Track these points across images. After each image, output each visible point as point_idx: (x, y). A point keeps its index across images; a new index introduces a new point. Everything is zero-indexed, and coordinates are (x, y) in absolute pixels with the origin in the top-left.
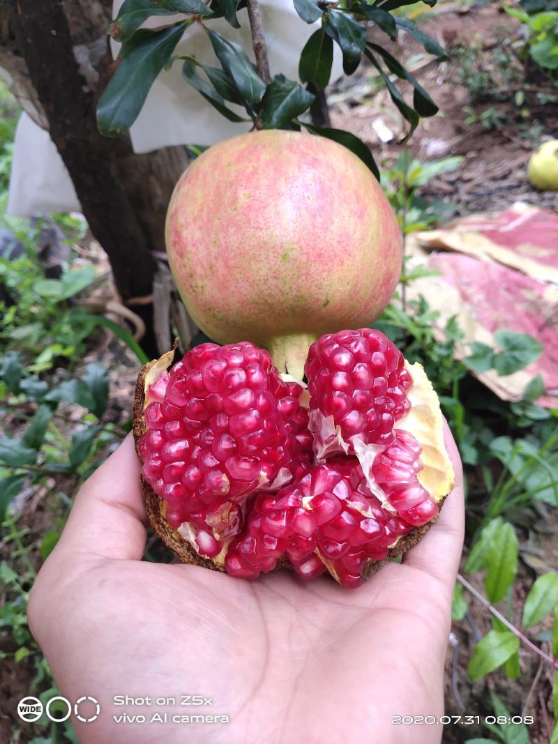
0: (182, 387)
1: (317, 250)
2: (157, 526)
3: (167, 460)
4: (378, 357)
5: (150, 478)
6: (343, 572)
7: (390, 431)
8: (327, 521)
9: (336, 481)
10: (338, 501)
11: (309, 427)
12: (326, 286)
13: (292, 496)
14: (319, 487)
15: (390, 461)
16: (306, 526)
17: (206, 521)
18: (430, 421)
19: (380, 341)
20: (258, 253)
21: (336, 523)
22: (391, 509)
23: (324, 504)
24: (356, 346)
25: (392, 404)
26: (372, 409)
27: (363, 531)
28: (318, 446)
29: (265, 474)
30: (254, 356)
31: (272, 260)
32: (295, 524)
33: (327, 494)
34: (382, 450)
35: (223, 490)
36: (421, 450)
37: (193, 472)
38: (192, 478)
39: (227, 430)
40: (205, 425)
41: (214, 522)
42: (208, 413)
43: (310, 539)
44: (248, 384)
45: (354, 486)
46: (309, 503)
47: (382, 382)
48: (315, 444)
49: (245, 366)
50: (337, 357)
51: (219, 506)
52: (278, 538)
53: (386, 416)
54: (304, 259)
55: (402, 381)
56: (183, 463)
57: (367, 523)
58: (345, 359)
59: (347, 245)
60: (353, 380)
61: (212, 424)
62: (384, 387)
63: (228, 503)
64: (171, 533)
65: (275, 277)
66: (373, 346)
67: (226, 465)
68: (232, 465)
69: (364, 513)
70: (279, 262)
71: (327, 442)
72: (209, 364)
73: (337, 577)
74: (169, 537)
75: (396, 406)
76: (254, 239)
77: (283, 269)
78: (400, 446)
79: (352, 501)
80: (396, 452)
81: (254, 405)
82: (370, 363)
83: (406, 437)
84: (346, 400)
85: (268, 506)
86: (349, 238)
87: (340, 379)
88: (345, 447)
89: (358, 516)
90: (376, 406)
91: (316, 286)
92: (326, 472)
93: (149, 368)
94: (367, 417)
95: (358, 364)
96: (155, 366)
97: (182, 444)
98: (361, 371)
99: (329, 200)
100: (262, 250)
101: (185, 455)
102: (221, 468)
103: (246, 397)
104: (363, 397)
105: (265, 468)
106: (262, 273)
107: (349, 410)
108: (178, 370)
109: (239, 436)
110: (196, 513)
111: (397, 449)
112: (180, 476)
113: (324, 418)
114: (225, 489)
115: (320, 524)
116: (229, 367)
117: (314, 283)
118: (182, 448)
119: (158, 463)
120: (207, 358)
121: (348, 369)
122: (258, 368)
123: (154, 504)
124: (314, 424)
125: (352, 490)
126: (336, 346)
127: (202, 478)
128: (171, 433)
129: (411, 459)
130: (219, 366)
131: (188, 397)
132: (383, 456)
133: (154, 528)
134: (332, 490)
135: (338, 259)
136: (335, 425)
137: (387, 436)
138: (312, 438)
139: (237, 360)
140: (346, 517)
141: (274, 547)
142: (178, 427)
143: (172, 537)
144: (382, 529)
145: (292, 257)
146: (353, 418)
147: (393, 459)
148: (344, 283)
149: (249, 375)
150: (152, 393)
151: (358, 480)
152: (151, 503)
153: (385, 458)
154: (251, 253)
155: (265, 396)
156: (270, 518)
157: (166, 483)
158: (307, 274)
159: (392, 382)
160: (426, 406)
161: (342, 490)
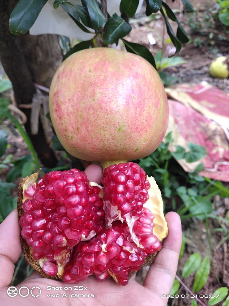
0: (43, 193)
1: (136, 126)
2: (28, 259)
3: (35, 229)
4: (137, 177)
5: (25, 237)
6: (120, 279)
7: (141, 210)
8: (114, 257)
9: (117, 237)
10: (119, 247)
11: (104, 208)
12: (138, 143)
13: (97, 245)
14: (110, 239)
15: (141, 224)
16: (104, 260)
17: (54, 258)
18: (157, 203)
19: (138, 169)
20: (105, 126)
21: (118, 258)
22: (142, 247)
23: (113, 249)
24: (127, 172)
25: (142, 197)
26: (134, 201)
27: (130, 260)
28: (109, 219)
29: (85, 236)
30: (80, 178)
31: (113, 131)
32: (99, 260)
33: (114, 243)
34: (137, 219)
35: (63, 245)
36: (154, 217)
37: (48, 235)
38: (47, 239)
39: (65, 214)
40: (54, 211)
41: (58, 259)
42: (56, 206)
43: (105, 266)
44: (77, 193)
45: (126, 238)
46: (105, 249)
47: (138, 188)
48: (107, 217)
49: (75, 183)
50: (119, 177)
51: (61, 251)
52: (91, 267)
53: (140, 203)
54: (129, 130)
55: (146, 186)
56: (43, 231)
57: (132, 256)
58: (122, 178)
59: (149, 122)
60: (126, 188)
61: (58, 211)
62: (139, 190)
63: (65, 250)
64: (36, 262)
65: (113, 139)
66: (135, 172)
67: (65, 232)
68: (69, 232)
69: (131, 252)
70: (116, 132)
71: (113, 218)
72: (57, 182)
73: (116, 280)
74: (35, 264)
75: (144, 198)
76: (103, 118)
77: (118, 135)
78: (145, 216)
79: (125, 246)
80: (143, 219)
81: (80, 203)
82: (133, 179)
83: (147, 212)
84: (123, 198)
85: (84, 249)
86: (151, 118)
87: (121, 188)
88: (122, 220)
89: (128, 254)
90: (136, 199)
91: (133, 143)
92: (113, 233)
93: (25, 181)
94: (132, 205)
95: (129, 181)
96: (28, 180)
97: (43, 222)
98: (130, 184)
99: (143, 97)
100: (108, 125)
101: (44, 227)
102: (62, 233)
103: (76, 199)
104: (131, 196)
105: (84, 233)
106: (106, 136)
107: (124, 203)
108: (40, 183)
109: (72, 218)
110: (49, 254)
111: (144, 218)
112: (41, 237)
113: (112, 206)
114: (65, 244)
115: (110, 258)
116: (68, 184)
117: (133, 142)
118: (43, 224)
119: (30, 231)
120: (56, 179)
121: (124, 183)
122: (82, 184)
123: (26, 248)
124: (106, 207)
125: (125, 239)
126: (118, 171)
127: (52, 238)
128: (37, 216)
129: (150, 223)
130: (62, 183)
131: (46, 198)
132: (138, 222)
133: (27, 261)
134: (116, 241)
135: (145, 129)
136: (118, 209)
137: (140, 212)
138: (105, 214)
139: (71, 180)
140: (123, 255)
141: (88, 272)
142: (41, 213)
143: (36, 264)
144: (139, 258)
145: (123, 130)
146: (126, 206)
147: (142, 223)
148: (146, 140)
149: (77, 188)
150: (27, 194)
151: (127, 234)
152: (25, 248)
153: (139, 223)
154: (102, 125)
155: (85, 198)
156: (86, 258)
157: (34, 241)
158: (130, 138)
159: (142, 187)
160: (156, 196)
161: (120, 241)
